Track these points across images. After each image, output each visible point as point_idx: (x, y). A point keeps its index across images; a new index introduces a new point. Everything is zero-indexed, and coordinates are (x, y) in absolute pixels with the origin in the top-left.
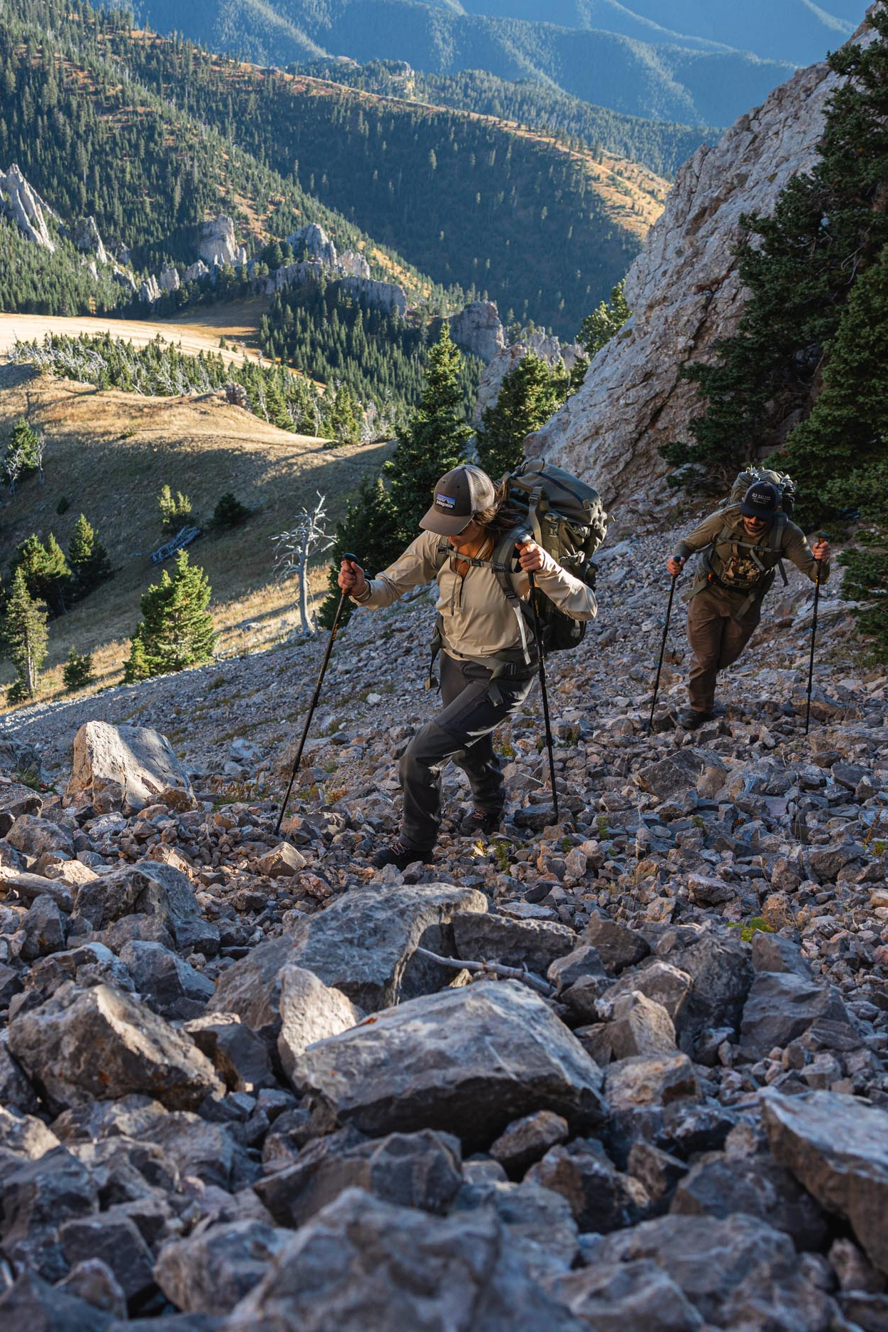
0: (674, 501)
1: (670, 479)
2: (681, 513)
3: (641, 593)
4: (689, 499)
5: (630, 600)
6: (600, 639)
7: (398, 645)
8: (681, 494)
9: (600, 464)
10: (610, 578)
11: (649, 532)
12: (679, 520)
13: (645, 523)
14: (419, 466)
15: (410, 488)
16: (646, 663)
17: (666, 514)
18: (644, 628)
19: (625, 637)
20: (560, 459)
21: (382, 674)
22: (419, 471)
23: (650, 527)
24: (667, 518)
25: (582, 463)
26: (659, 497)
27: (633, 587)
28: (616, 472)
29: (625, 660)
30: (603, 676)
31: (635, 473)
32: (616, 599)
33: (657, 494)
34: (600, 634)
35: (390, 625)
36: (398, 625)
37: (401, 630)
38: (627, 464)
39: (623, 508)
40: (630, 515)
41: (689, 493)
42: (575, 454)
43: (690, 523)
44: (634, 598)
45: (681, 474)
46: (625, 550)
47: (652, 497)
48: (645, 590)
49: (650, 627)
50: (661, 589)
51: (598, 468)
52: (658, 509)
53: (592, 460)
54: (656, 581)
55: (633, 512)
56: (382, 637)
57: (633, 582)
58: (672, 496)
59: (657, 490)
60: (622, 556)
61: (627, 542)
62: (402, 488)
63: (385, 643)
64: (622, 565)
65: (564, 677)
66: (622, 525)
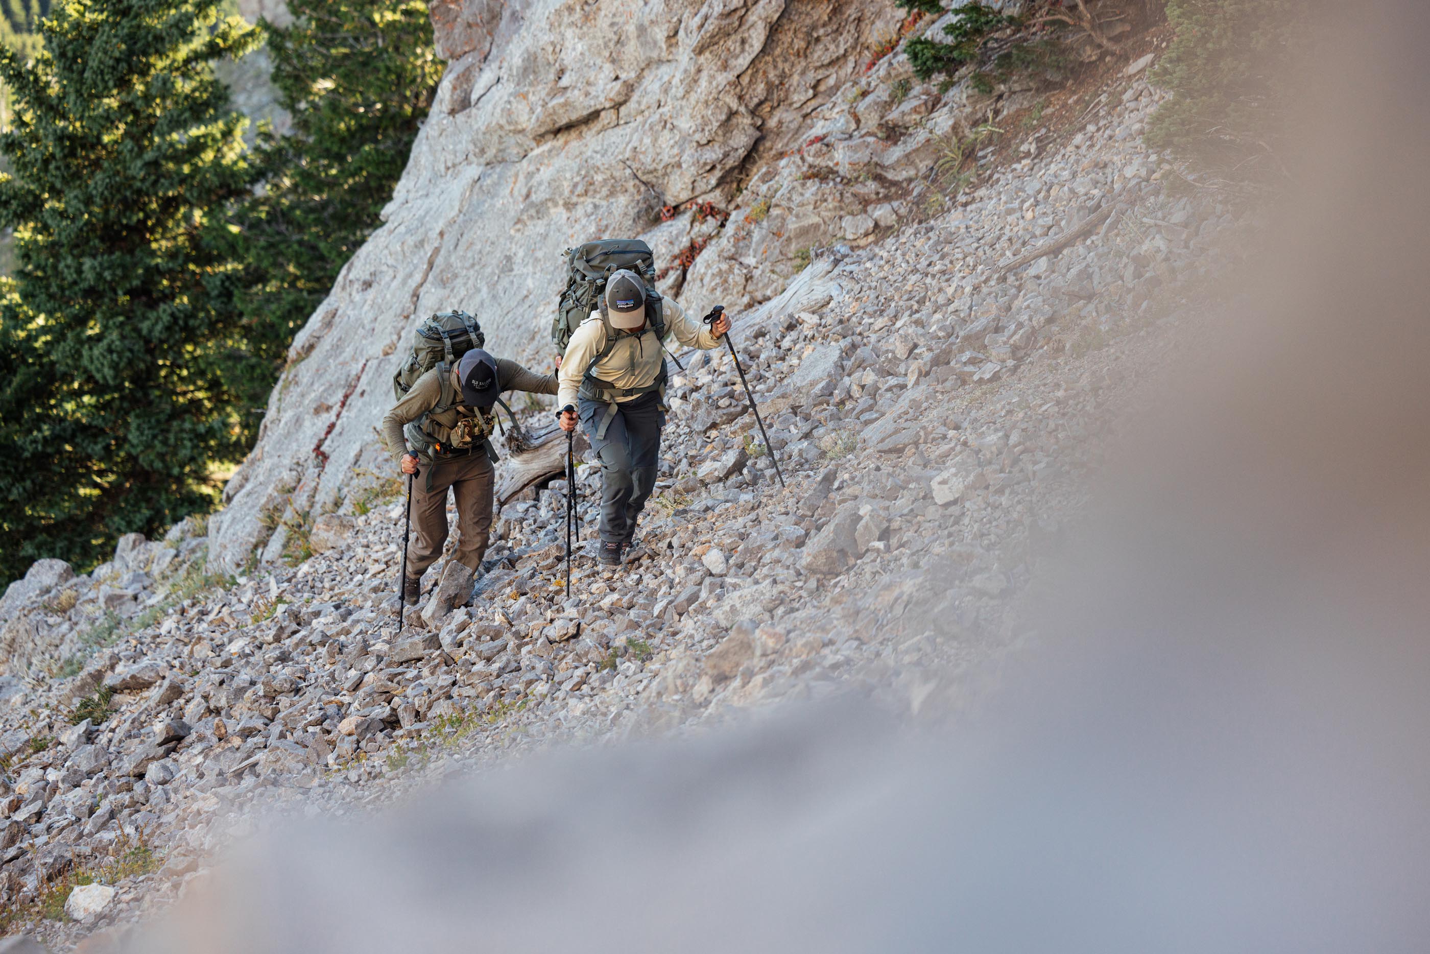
0: (942, 121)
1: (918, 49)
2: (969, 155)
3: (904, 403)
4: (986, 107)
5: (871, 433)
6: (806, 556)
7: (138, 727)
8: (959, 95)
9: (688, 41)
10: (796, 380)
11: (880, 231)
12: (970, 174)
13: (865, 203)
14: (96, 164)
15: (79, 245)
16: (978, 581)
17: (923, 166)
18: (941, 495)
19: (885, 535)
20: (557, 47)
21: (103, 826)
22: (97, 182)
23: (882, 213)
24: (931, 176)
25: (632, 51)
26: (893, 115)
27: (874, 393)
28: (743, 61)
29: (908, 586)
30: (847, 650)
31: (803, 54)
32: (826, 438)
33: (887, 105)
34: (800, 544)
35: (98, 676)
36: (123, 670)
37: (136, 685)
38: (774, 30)
39: (788, 169)
40: (812, 187)
41: (983, 85)
42: (603, 22)
43: (1005, 178)
44: (884, 425)
45: (950, 29)
46: (819, 294)
47: (871, 121)
48: (909, 394)
49: (957, 486)
50: (963, 380)
51: (684, 55)
52: (896, 153)
53: (660, 34)
54: (941, 360)
55: (821, 175)
56: (76, 719)
57: (869, 377)
58: (934, 104)
59: (882, 93)
60: (819, 309)
61: (822, 265)
62: (53, 248)
63: (90, 737)
64: (822, 335)
65: (721, 679)
66: (792, 225)
